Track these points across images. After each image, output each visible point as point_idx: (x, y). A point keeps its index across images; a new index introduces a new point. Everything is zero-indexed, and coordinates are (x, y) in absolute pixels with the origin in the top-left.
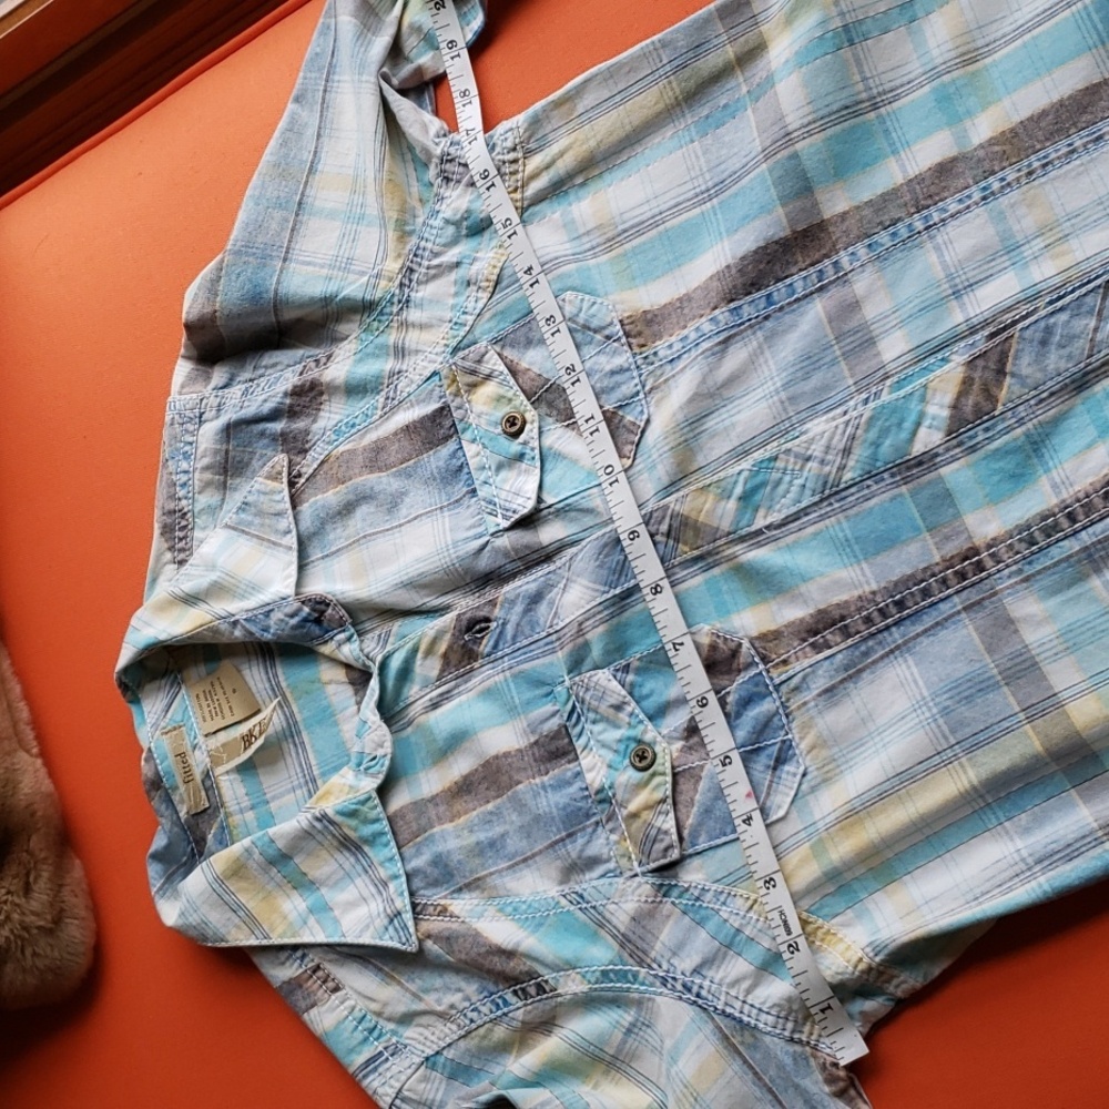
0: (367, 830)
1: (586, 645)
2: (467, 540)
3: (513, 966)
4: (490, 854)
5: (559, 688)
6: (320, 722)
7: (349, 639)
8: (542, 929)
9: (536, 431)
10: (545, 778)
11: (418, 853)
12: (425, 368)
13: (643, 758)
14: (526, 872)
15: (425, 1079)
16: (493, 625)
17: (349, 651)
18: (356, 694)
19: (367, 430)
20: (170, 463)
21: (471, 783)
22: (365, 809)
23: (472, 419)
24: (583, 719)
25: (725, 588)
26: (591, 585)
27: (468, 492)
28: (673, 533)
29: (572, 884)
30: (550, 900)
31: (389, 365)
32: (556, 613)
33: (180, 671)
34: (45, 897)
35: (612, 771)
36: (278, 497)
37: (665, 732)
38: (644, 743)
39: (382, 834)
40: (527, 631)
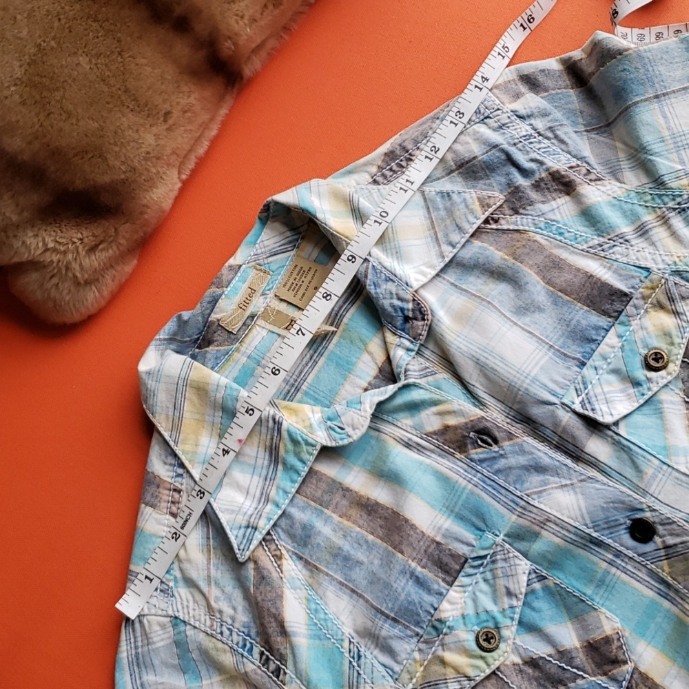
0: (292, 460)
1: (536, 535)
2: (545, 386)
3: (278, 640)
4: (339, 562)
5: (490, 536)
6: (338, 364)
7: (408, 350)
8: (317, 642)
9: (665, 381)
10: (419, 569)
11: (303, 509)
12: (646, 259)
13: (488, 640)
14: (346, 598)
15: (163, 627)
16: (495, 448)
17: (401, 356)
18: (375, 378)
19: (565, 246)
20: (438, 122)
21: (376, 512)
22: (305, 448)
23: (635, 323)
24: (481, 569)
25: (659, 620)
26: (584, 511)
27: (578, 359)
28: (671, 551)
29: (362, 642)
30: (340, 633)
31: (626, 229)
32: (540, 492)
33: (303, 238)
34: (97, 265)
35: (461, 621)
36: (471, 219)
37: (518, 642)
38: (499, 633)
39: (298, 473)
40: (511, 479)
